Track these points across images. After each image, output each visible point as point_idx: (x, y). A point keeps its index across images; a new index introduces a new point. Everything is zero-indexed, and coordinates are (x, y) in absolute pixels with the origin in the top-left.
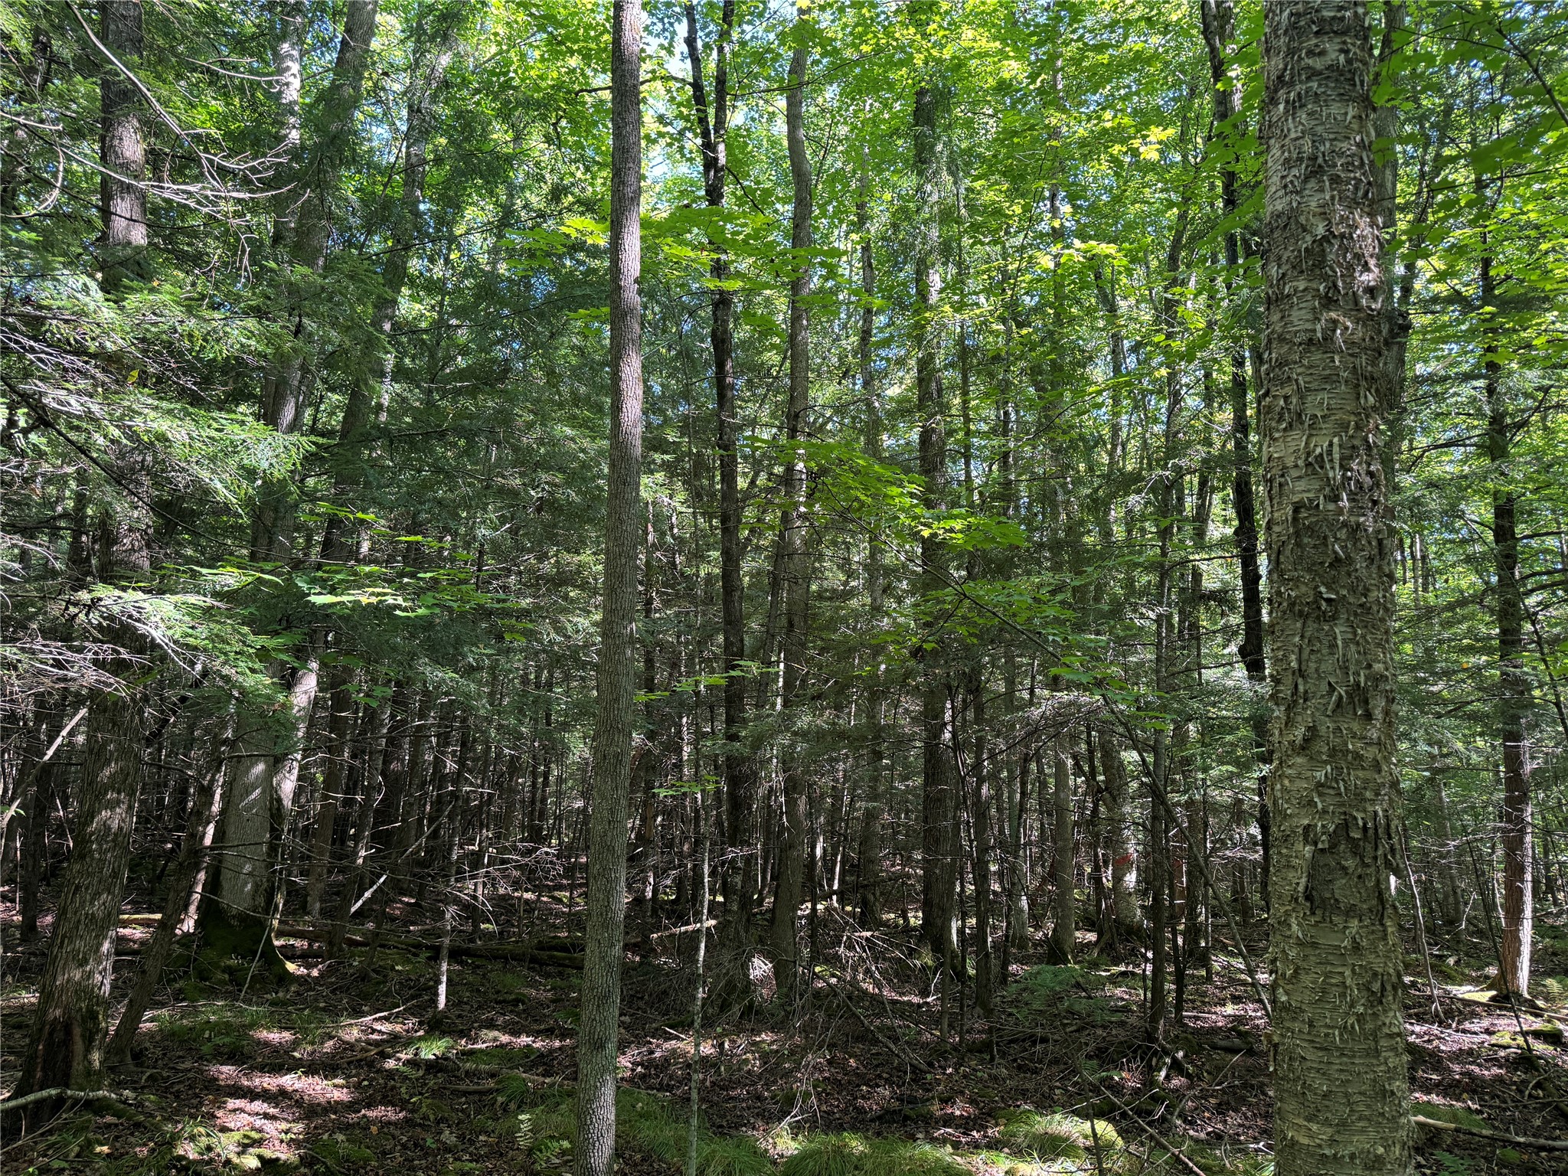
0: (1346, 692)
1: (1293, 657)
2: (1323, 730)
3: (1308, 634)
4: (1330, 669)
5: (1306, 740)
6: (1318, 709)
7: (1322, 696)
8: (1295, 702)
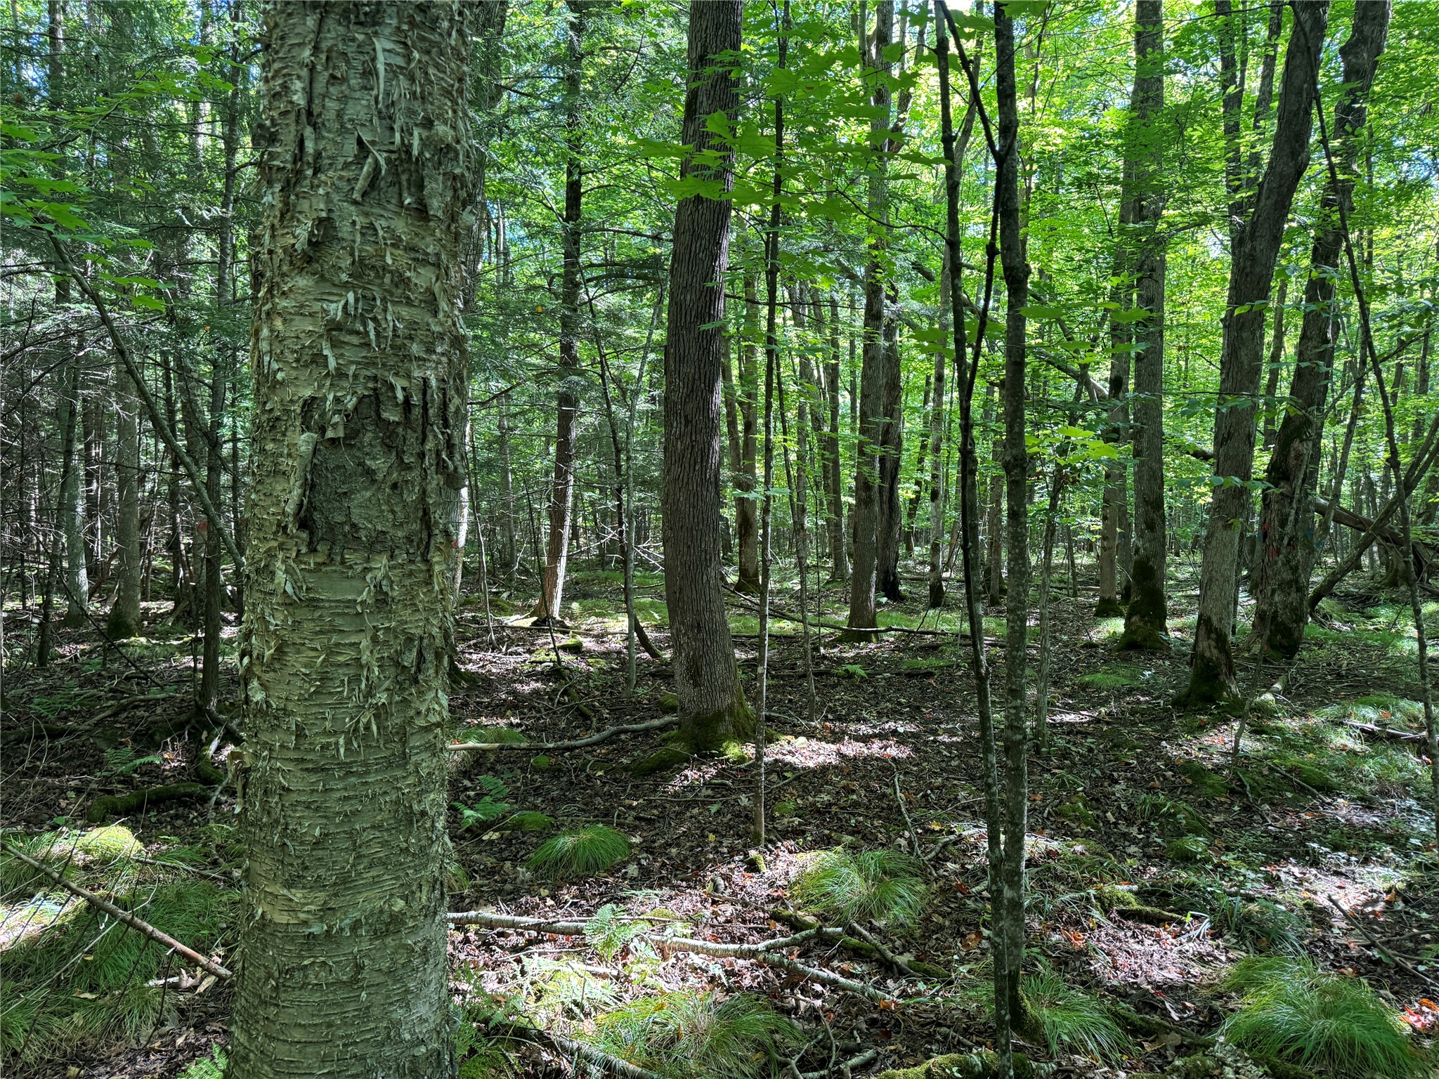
0: (388, 161)
1: (298, 85)
2: (344, 230)
3: (325, 45)
4: (363, 116)
5: (314, 244)
6: (338, 189)
7: (346, 166)
8: (299, 173)
